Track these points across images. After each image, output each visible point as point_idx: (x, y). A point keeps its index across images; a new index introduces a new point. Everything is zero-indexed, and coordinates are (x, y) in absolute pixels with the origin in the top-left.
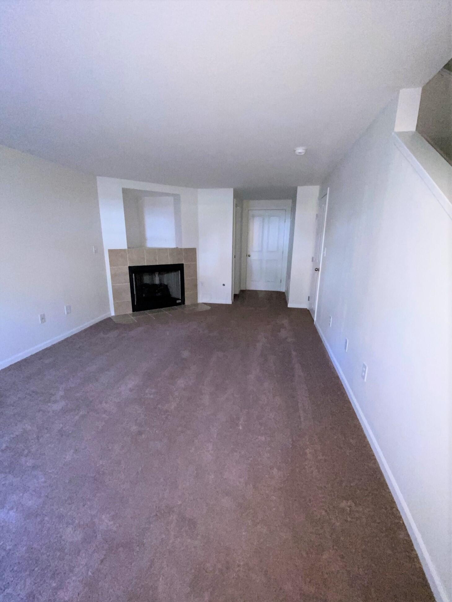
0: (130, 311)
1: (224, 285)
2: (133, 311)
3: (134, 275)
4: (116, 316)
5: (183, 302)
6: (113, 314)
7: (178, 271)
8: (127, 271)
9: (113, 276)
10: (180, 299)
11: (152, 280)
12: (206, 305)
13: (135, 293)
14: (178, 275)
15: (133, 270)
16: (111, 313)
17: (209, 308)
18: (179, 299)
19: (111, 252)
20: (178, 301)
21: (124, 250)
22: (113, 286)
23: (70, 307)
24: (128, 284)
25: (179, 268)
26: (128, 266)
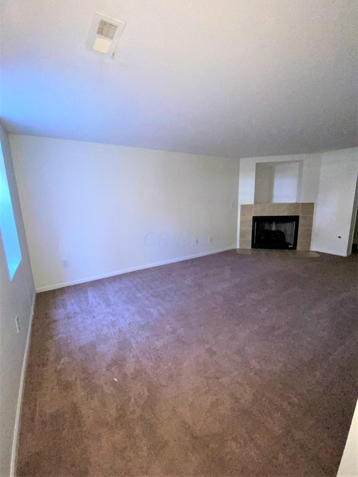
0: (250, 247)
1: (339, 237)
2: (252, 247)
3: (256, 222)
4: (240, 249)
5: (295, 247)
6: (238, 247)
7: (294, 221)
8: (251, 219)
9: (242, 222)
10: (293, 244)
11: (271, 227)
12: (317, 254)
13: (255, 235)
14: (293, 225)
15: (255, 219)
16: (237, 247)
17: (318, 255)
18: (291, 245)
19: (242, 206)
20: (290, 246)
21: (251, 205)
22: (240, 229)
23: (212, 237)
24: (251, 228)
25: (295, 219)
26: (253, 216)
